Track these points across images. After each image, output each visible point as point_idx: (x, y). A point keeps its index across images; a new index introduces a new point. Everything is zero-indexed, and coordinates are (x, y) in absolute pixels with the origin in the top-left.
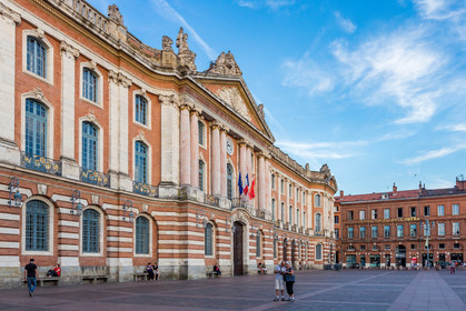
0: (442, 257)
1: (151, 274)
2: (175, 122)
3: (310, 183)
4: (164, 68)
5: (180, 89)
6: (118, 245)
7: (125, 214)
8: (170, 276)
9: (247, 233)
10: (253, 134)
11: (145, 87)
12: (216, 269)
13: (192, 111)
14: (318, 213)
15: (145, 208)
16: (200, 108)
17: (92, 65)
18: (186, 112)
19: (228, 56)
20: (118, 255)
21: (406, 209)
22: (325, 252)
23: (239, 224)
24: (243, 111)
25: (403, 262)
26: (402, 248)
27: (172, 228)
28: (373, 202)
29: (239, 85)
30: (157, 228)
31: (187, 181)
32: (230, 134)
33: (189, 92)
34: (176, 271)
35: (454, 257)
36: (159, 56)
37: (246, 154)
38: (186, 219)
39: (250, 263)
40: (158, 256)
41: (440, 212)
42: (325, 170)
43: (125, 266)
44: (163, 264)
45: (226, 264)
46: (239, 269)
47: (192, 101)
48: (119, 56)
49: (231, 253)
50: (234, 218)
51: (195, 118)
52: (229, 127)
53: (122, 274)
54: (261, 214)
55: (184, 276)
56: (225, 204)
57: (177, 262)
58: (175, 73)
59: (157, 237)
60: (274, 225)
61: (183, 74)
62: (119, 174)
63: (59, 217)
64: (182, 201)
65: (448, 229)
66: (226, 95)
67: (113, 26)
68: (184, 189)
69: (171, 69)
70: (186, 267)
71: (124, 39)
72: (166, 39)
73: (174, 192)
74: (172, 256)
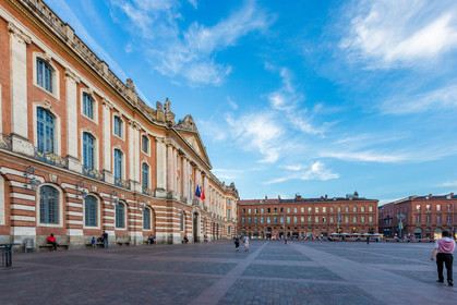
0: (289, 234)
1: (152, 241)
2: (164, 153)
3: (225, 193)
4: (159, 122)
5: (167, 135)
6: (135, 224)
7: (139, 206)
8: (163, 242)
9: (199, 219)
10: (202, 163)
11: (148, 132)
12: (185, 238)
13: (174, 148)
14: (229, 210)
15: (149, 203)
16: (178, 147)
17: (119, 115)
18: (171, 148)
19: (190, 117)
20: (135, 230)
21: (272, 208)
22: (232, 230)
23: (196, 214)
24: (197, 150)
25: (270, 236)
26: (269, 229)
27: (164, 215)
28: (255, 204)
29: (196, 135)
30: (155, 215)
31: (172, 188)
32: (192, 163)
33: (172, 137)
34: (166, 239)
35: (294, 234)
36: (155, 113)
37: (199, 175)
38: (171, 210)
39: (200, 235)
40: (155, 231)
41: (289, 211)
42: (232, 185)
43: (139, 236)
44: (159, 235)
45: (190, 236)
46: (196, 239)
47: (174, 143)
48: (135, 111)
49: (192, 230)
50: (194, 210)
51: (176, 153)
52: (191, 159)
53: (137, 240)
54: (206, 209)
55: (170, 242)
56: (190, 203)
57: (166, 234)
58: (165, 125)
59: (155, 220)
60: (210, 214)
61: (170, 126)
62: (135, 182)
63: (104, 206)
64: (169, 200)
65: (292, 220)
66: (190, 140)
67: (130, 92)
68: (170, 193)
69: (162, 122)
70: (172, 237)
71: (136, 101)
72: (158, 104)
73: (164, 194)
74: (164, 231)
